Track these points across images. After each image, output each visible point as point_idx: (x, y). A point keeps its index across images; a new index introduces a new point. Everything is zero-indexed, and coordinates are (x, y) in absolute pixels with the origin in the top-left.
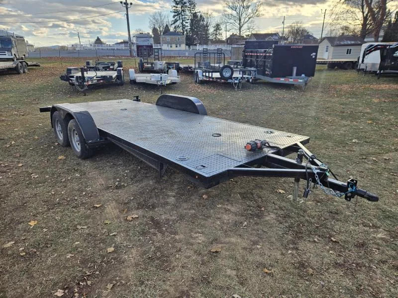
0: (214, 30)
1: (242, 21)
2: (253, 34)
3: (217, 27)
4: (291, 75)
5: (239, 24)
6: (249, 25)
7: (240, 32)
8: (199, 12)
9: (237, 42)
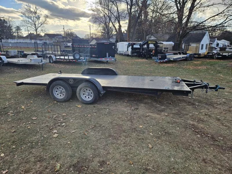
0: (16, 30)
1: (37, 26)
2: (47, 34)
3: (18, 28)
4: (106, 56)
5: (35, 27)
6: (42, 28)
7: (37, 32)
8: (3, 17)
9: (36, 38)
